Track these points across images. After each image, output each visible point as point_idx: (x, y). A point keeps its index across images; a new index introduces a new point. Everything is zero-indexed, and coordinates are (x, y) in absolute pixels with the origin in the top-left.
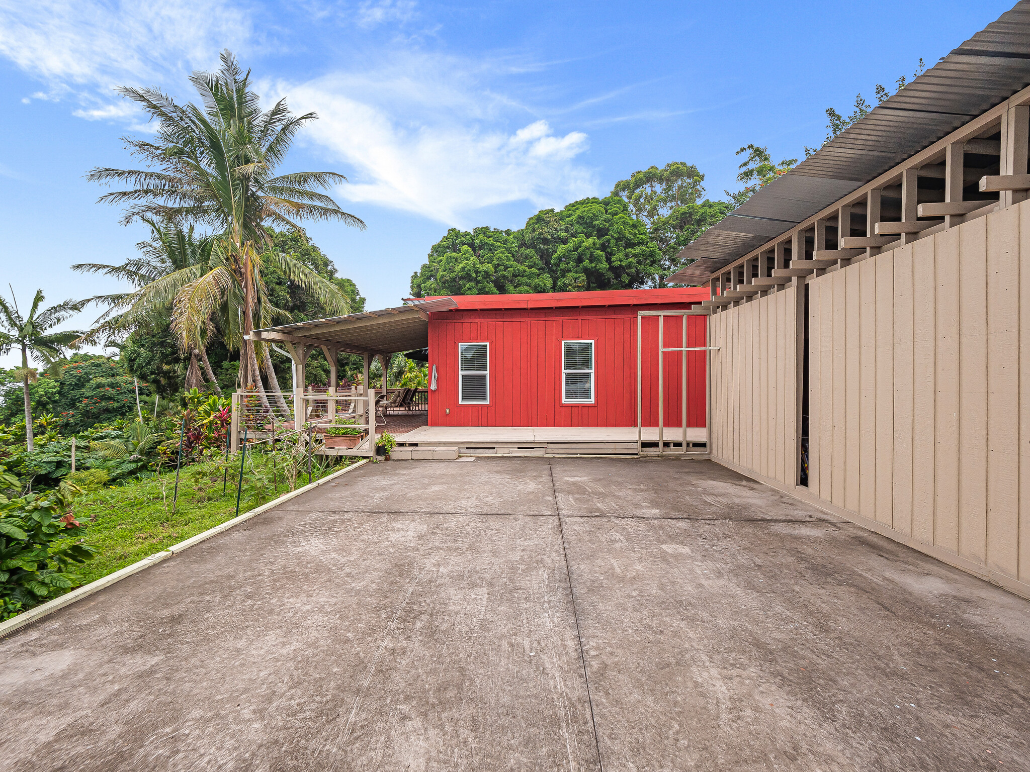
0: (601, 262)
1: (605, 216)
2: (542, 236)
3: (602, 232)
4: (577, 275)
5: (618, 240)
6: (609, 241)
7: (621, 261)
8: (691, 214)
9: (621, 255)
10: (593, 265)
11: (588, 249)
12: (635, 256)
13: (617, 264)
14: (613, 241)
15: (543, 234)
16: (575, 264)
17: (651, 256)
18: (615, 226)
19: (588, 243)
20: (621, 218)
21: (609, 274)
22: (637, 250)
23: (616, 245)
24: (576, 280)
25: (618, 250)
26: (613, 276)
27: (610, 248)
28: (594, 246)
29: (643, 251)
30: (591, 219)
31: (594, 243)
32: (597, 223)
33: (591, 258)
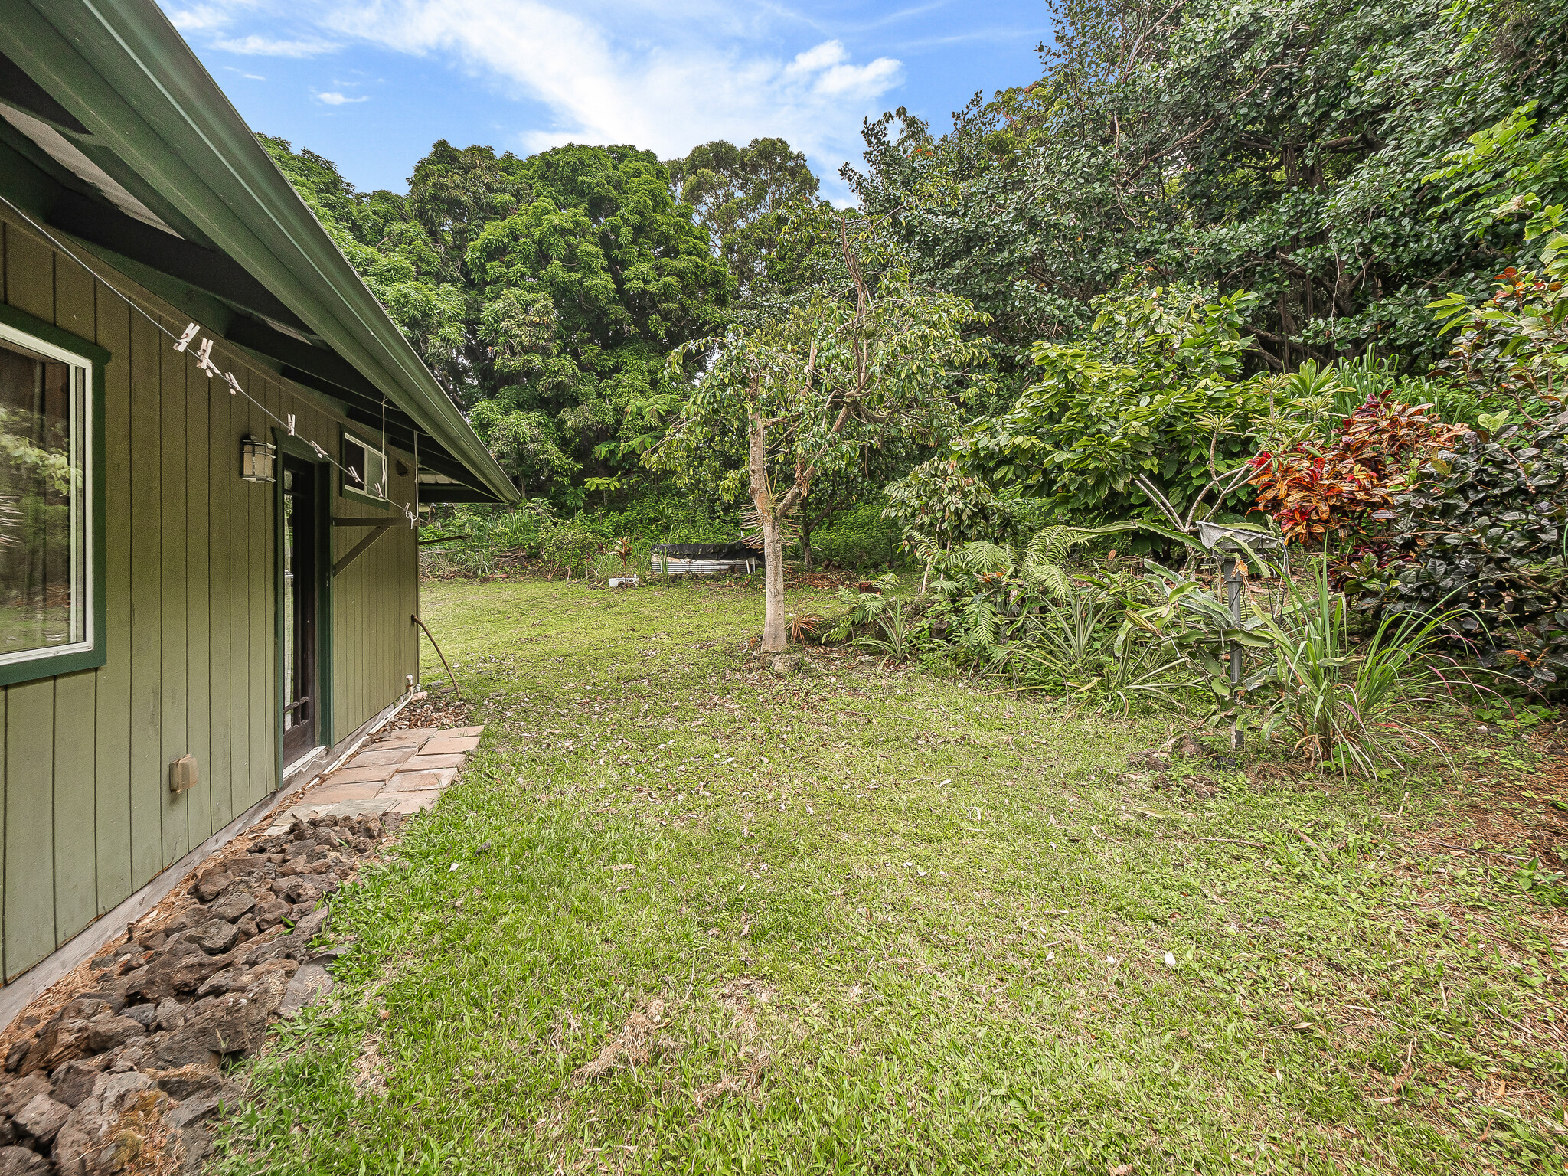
0: (590, 270)
2: (445, 194)
3: (599, 206)
4: (530, 297)
5: (638, 230)
6: (615, 229)
7: (645, 282)
9: (645, 267)
10: (575, 276)
11: (560, 233)
12: (680, 274)
13: (634, 286)
14: (626, 230)
15: (447, 187)
16: (528, 270)
17: (716, 284)
18: (634, 197)
19: (563, 218)
20: (645, 182)
21: (618, 311)
22: (683, 263)
23: (634, 242)
24: (526, 307)
25: (640, 254)
26: (627, 316)
27: (620, 247)
28: (578, 230)
29: (697, 266)
30: (574, 170)
31: (576, 222)
32: (589, 179)
33: (571, 261)
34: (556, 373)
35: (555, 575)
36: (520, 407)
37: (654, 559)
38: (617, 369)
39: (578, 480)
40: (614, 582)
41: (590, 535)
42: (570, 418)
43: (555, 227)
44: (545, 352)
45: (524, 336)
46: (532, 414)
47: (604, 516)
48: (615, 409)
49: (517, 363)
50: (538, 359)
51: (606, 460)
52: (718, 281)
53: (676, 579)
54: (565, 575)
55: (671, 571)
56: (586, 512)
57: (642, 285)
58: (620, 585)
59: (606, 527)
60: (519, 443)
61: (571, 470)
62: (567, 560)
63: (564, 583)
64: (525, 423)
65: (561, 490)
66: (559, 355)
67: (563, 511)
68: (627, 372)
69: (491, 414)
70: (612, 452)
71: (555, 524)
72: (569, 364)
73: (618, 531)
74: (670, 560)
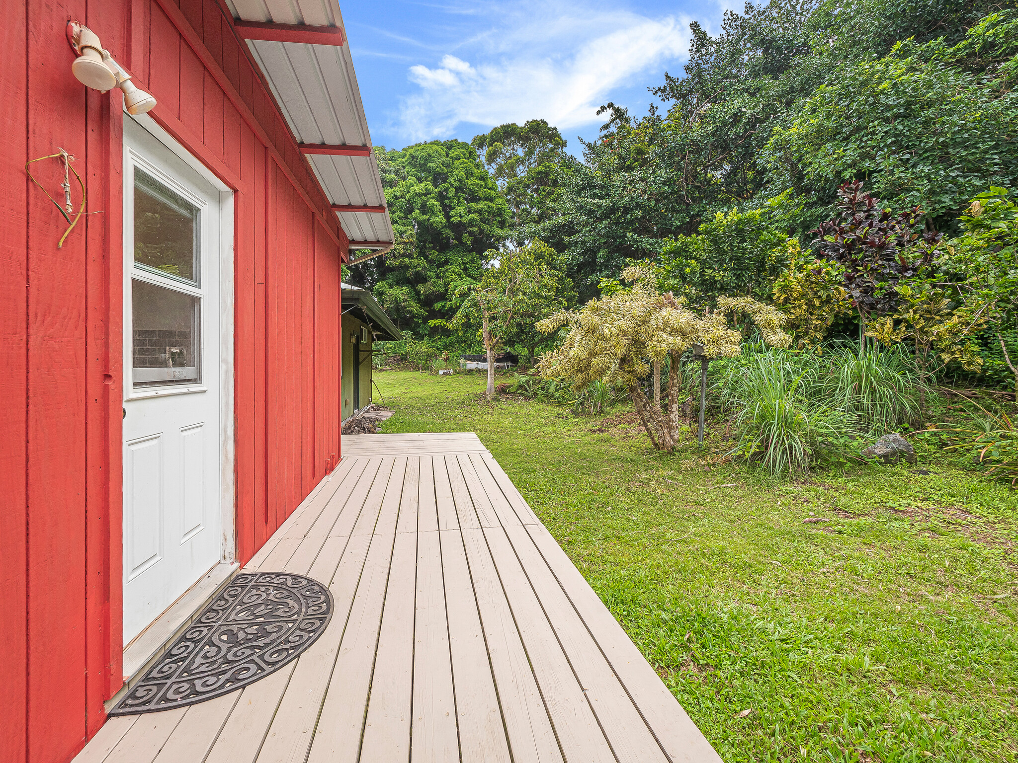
0: (434, 214)
1: (444, 159)
3: (438, 178)
5: (458, 189)
6: (446, 190)
7: (461, 217)
8: (547, 174)
9: (461, 209)
10: (425, 217)
11: (418, 195)
12: (479, 212)
13: (456, 219)
14: (451, 190)
16: (403, 215)
17: (500, 215)
18: (456, 172)
19: (419, 188)
20: (462, 163)
21: (448, 232)
22: (481, 205)
23: (456, 196)
24: (402, 234)
25: (459, 202)
26: (452, 235)
27: (449, 198)
28: (427, 193)
29: (489, 207)
30: (426, 160)
31: (426, 189)
32: (432, 165)
33: (424, 209)
34: (415, 267)
35: (414, 369)
36: (398, 284)
37: (461, 361)
38: (447, 262)
39: (425, 320)
40: (441, 372)
41: (431, 349)
42: (421, 288)
43: (416, 194)
44: (410, 256)
45: (400, 249)
46: (404, 288)
47: (439, 339)
48: (445, 284)
49: (397, 263)
50: (407, 260)
51: (440, 310)
52: (501, 213)
53: (470, 372)
54: (419, 369)
55: (468, 367)
56: (430, 337)
57: (459, 219)
58: (444, 373)
59: (440, 345)
60: (397, 303)
61: (422, 315)
62: (419, 361)
63: (419, 373)
64: (400, 293)
65: (417, 325)
66: (417, 257)
67: (418, 337)
68: (452, 264)
69: (384, 288)
70: (443, 307)
71: (414, 344)
72: (422, 262)
73: (445, 347)
74: (468, 362)
